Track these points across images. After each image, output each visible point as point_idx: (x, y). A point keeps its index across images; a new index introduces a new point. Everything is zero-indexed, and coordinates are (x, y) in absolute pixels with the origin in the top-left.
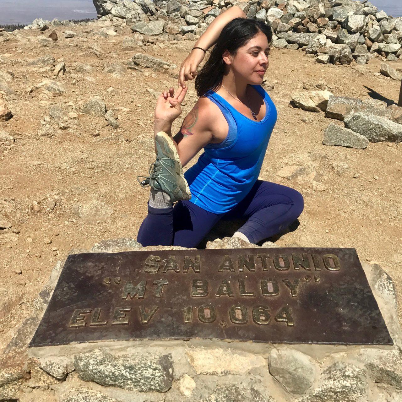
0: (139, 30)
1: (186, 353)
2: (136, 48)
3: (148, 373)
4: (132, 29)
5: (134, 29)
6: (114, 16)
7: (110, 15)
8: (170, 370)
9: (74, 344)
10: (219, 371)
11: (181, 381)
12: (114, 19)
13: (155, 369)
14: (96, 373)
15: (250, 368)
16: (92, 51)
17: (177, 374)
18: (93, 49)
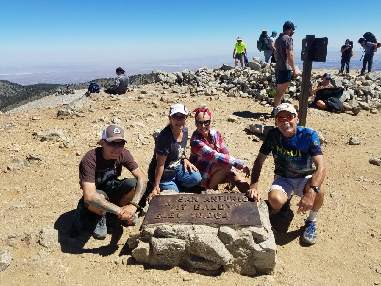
0: (176, 91)
1: (192, 227)
2: (174, 102)
3: (180, 233)
4: (172, 91)
5: (174, 90)
6: (163, 82)
7: (161, 82)
8: (187, 232)
9: (156, 224)
10: (203, 233)
11: (190, 235)
12: (163, 83)
13: (182, 231)
14: (164, 233)
15: (213, 232)
16: (155, 105)
17: (189, 234)
18: (154, 104)
